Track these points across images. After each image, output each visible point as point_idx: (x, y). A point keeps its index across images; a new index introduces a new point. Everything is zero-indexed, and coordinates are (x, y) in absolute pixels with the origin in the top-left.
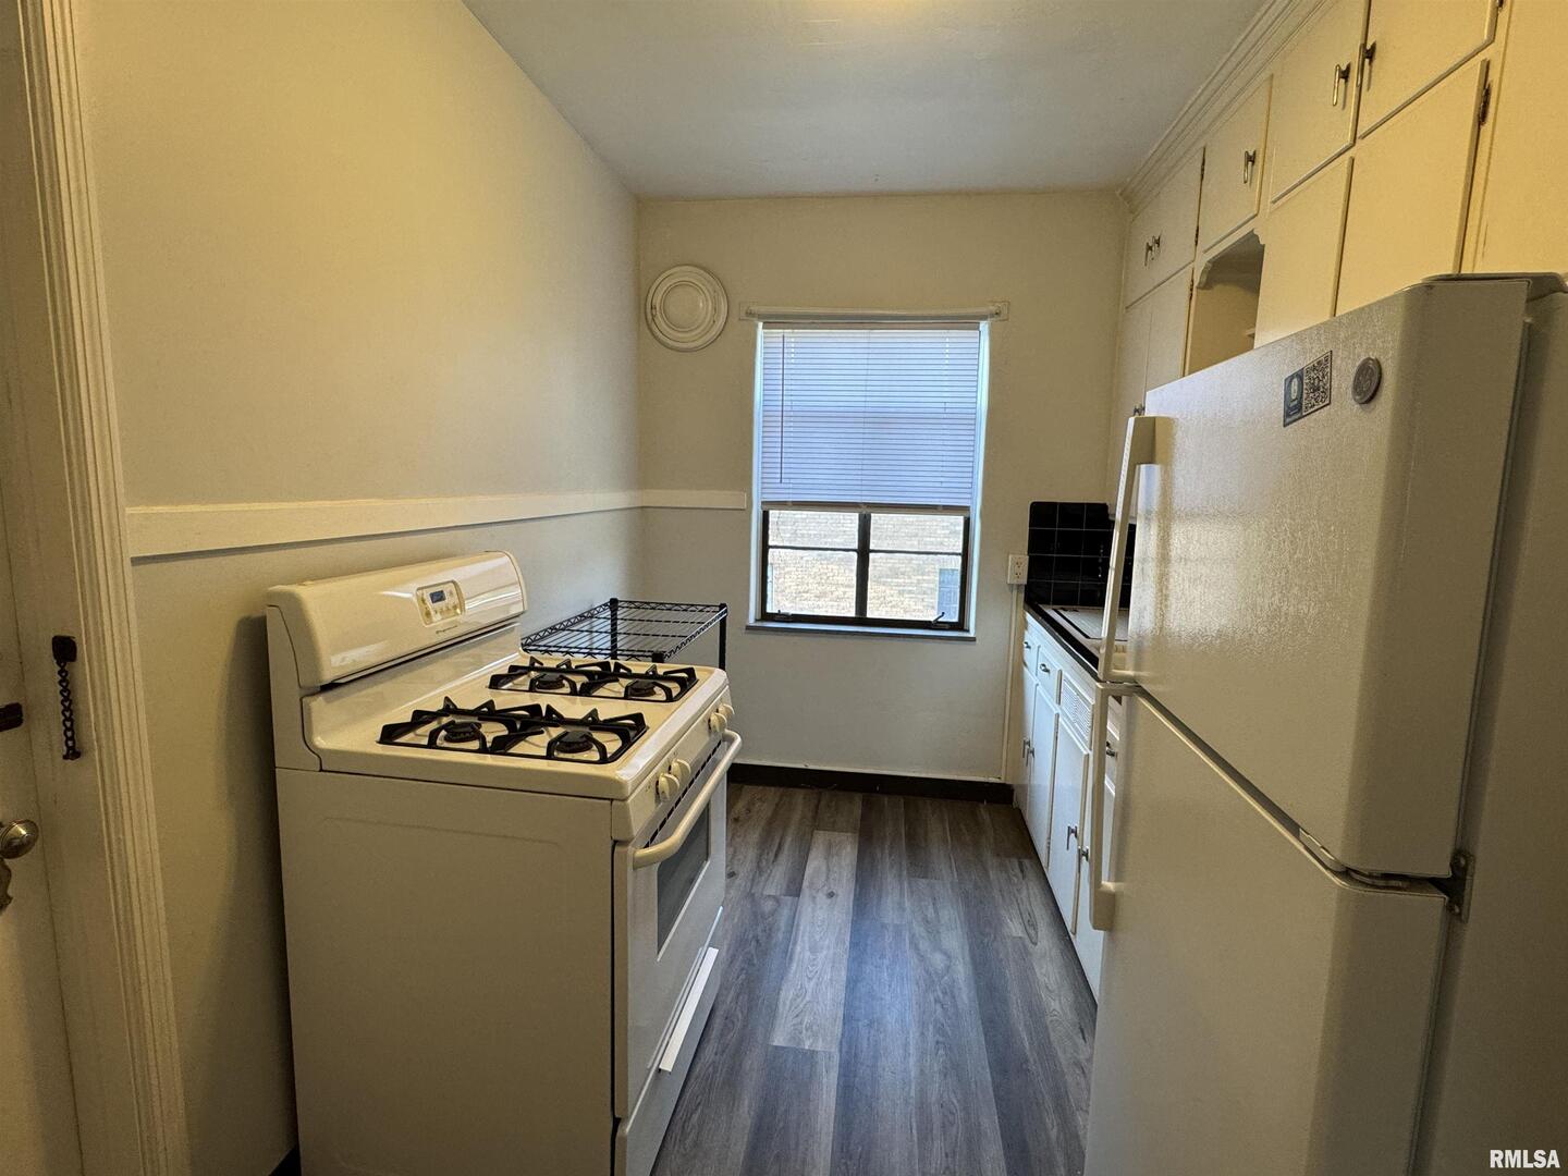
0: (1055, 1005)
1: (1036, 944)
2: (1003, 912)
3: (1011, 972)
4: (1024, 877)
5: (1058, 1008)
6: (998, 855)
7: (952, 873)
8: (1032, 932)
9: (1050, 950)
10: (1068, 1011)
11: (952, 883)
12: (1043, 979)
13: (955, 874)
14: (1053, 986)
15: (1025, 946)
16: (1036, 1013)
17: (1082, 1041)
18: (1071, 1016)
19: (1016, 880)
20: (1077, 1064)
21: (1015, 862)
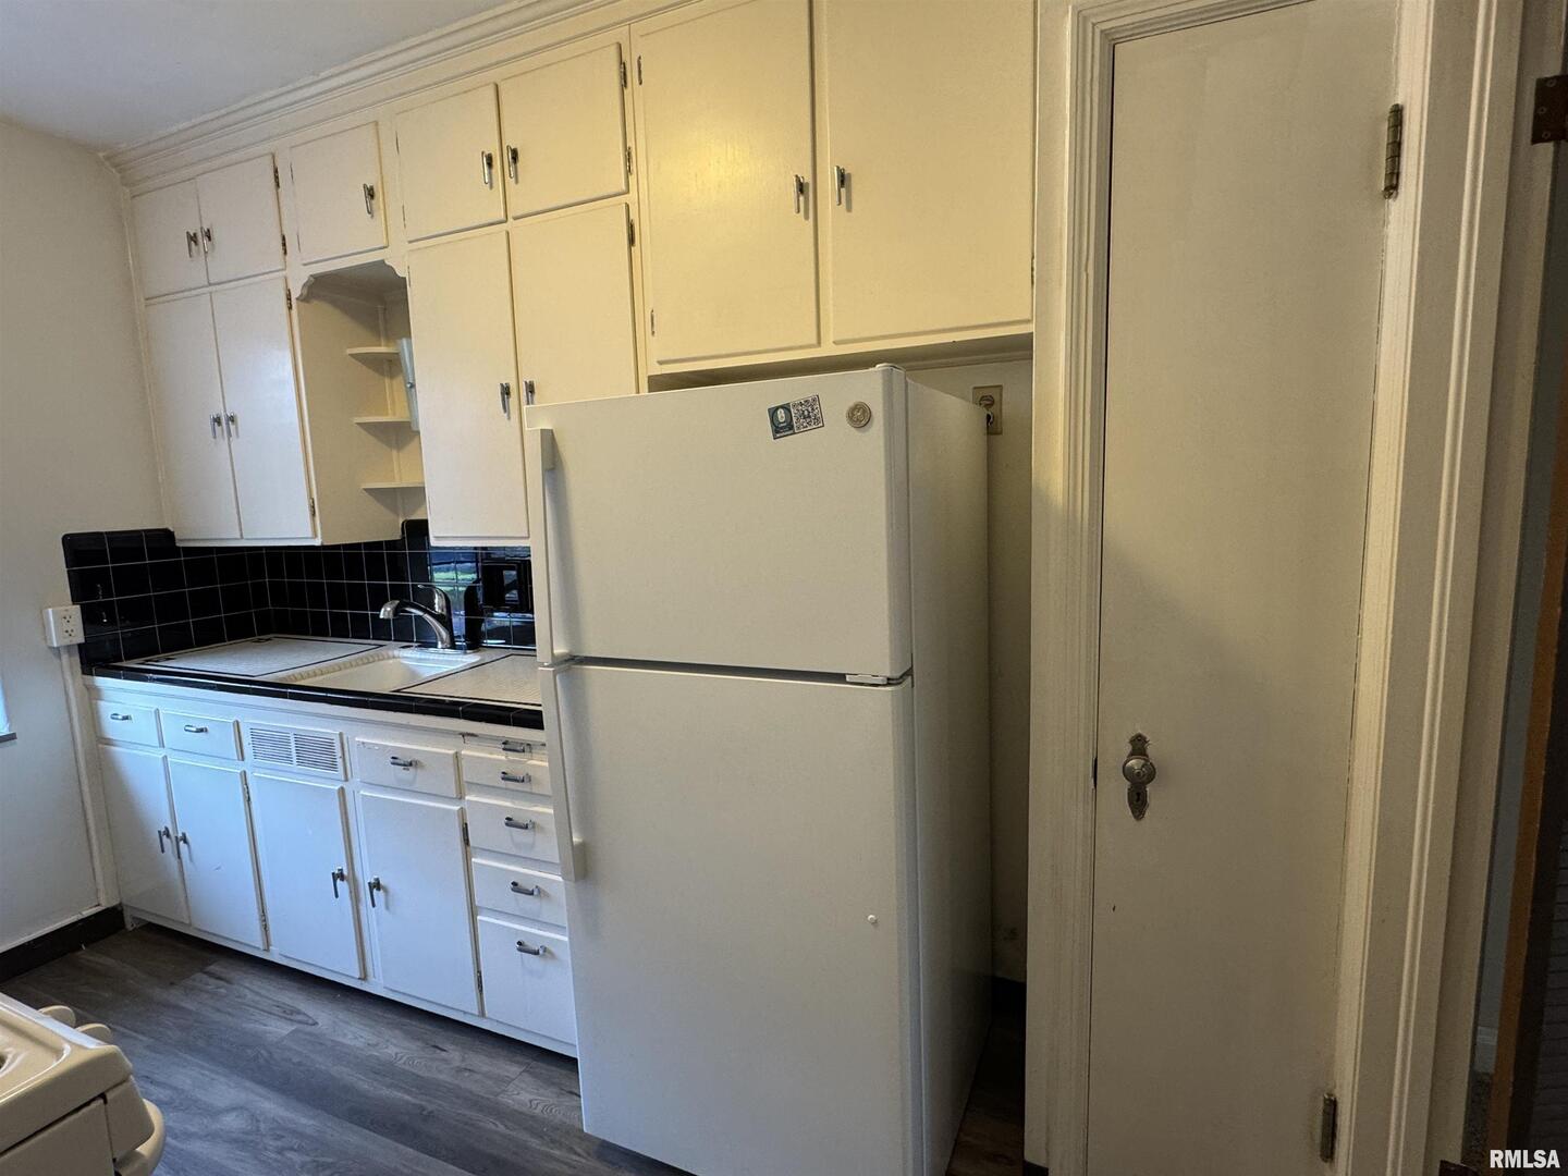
0: (392, 1050)
1: (315, 1024)
2: (250, 1026)
3: (322, 1063)
4: (228, 982)
5: (396, 1050)
6: (172, 984)
7: (136, 1039)
8: (300, 1017)
9: (337, 1017)
10: (406, 1044)
11: (148, 1047)
12: (359, 1043)
13: (141, 1037)
14: (374, 1040)
15: (310, 1034)
16: (385, 1071)
17: (444, 1054)
18: (414, 1046)
19: (223, 990)
20: (459, 1070)
21: (199, 976)
